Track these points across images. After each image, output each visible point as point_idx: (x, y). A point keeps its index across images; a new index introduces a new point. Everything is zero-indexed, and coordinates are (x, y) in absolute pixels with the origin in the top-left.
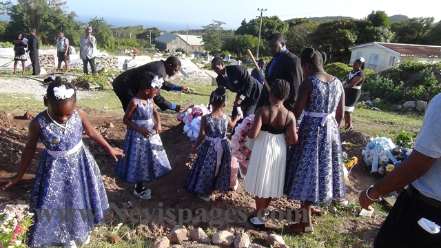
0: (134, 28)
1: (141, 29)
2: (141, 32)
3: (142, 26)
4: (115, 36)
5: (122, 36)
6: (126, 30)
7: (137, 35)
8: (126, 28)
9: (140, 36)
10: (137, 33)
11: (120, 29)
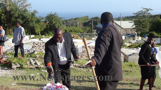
0: (82, 18)
1: (87, 19)
2: (87, 21)
3: (87, 17)
4: (67, 25)
5: (72, 25)
7: (83, 24)
8: (76, 19)
9: (85, 24)
10: (83, 22)
11: (70, 20)
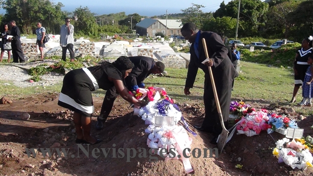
0: (116, 15)
1: (123, 16)
2: (123, 19)
3: (124, 13)
4: (98, 23)
5: (105, 23)
6: (109, 17)
7: (119, 22)
8: (109, 15)
11: (103, 16)
